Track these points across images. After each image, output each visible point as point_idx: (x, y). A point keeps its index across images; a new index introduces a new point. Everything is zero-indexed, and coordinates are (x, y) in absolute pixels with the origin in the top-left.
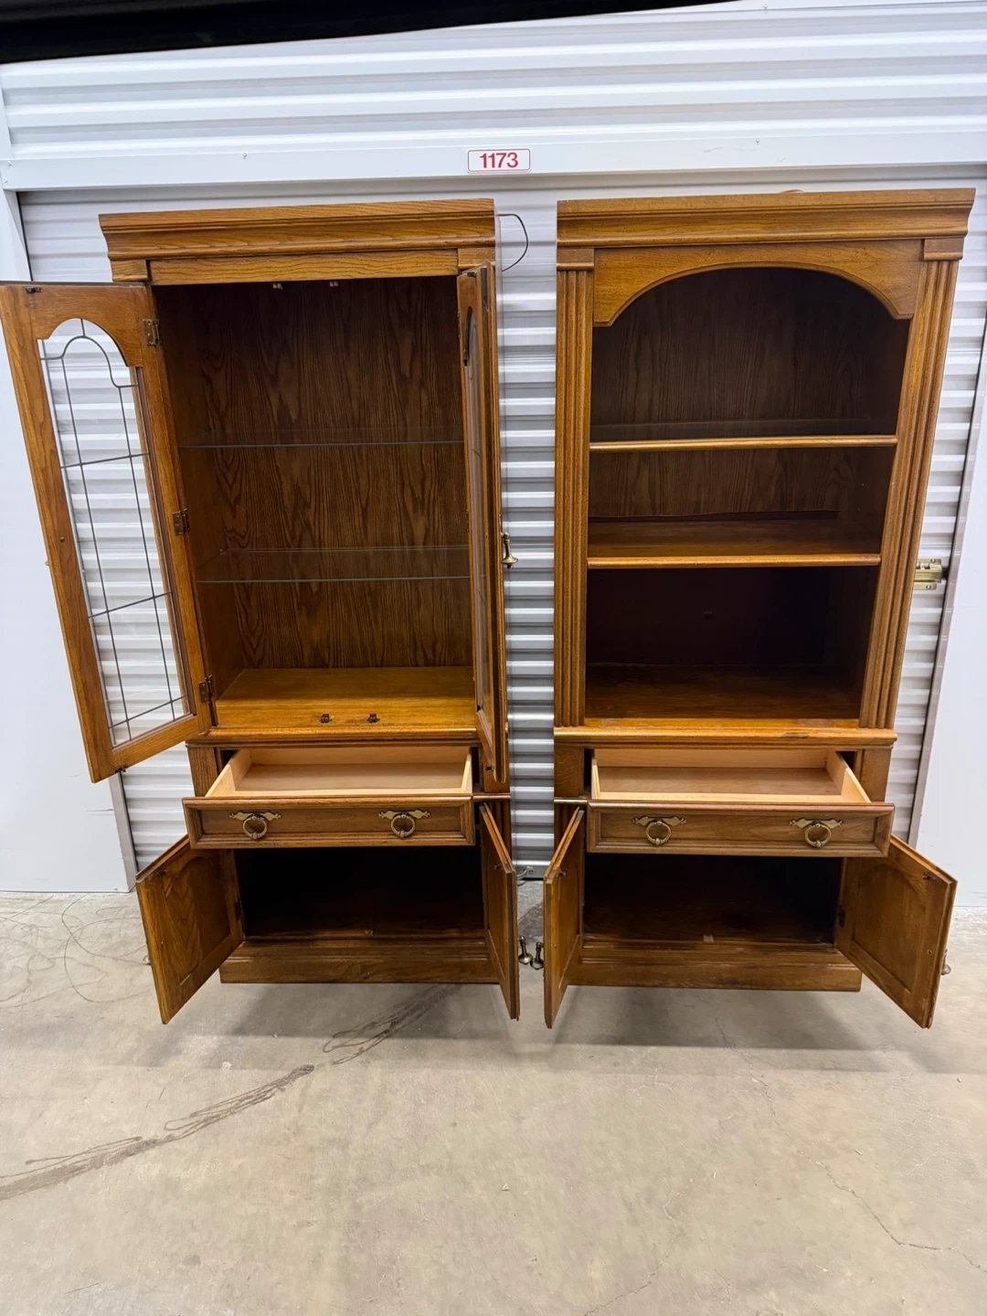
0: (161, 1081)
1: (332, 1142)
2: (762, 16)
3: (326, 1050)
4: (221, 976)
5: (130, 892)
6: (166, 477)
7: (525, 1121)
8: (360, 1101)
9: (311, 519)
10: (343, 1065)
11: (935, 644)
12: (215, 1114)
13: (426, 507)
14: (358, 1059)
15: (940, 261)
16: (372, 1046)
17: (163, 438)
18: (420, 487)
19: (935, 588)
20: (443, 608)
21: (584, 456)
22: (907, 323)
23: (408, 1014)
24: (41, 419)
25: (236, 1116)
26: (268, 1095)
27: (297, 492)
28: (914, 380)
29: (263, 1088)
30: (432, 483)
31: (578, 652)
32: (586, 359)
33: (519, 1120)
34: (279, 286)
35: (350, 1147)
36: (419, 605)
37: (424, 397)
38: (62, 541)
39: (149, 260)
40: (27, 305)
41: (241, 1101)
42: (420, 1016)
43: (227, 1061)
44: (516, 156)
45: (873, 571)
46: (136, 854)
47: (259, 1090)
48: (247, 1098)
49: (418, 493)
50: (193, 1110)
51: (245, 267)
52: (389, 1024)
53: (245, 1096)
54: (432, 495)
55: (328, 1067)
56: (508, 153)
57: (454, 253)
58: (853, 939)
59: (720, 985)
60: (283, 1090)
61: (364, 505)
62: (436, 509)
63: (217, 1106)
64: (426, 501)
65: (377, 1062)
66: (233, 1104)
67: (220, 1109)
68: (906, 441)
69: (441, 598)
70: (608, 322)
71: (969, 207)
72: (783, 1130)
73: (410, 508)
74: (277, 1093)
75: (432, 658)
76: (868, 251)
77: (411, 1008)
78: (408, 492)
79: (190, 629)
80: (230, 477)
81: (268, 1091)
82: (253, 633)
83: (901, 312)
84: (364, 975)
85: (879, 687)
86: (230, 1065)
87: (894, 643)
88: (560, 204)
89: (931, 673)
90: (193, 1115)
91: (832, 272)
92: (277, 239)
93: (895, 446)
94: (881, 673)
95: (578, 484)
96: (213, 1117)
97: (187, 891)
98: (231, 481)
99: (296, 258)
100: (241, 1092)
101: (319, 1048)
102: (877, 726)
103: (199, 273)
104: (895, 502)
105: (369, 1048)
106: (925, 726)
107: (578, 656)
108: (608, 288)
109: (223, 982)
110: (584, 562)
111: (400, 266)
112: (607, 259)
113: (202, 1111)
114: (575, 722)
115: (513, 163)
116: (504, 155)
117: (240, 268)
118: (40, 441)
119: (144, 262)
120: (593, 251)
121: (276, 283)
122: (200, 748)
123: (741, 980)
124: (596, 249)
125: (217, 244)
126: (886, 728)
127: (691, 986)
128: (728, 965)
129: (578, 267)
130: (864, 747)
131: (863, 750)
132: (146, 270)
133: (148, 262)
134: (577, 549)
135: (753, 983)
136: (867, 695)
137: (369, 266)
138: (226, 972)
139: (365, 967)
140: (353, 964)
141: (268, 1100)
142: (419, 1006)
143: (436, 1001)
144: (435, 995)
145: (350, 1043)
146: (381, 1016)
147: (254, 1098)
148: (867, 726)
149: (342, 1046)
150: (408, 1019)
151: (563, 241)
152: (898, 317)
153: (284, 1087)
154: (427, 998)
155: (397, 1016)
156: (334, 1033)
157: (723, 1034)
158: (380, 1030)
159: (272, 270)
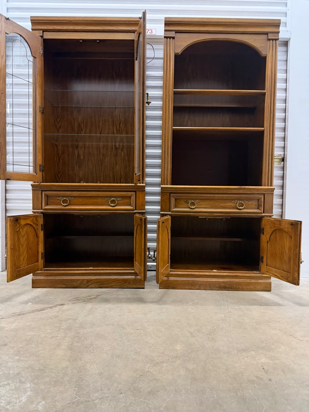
0: (3, 306)
1: (70, 319)
4: (32, 285)
5: (2, 271)
7: (148, 315)
8: (82, 311)
10: (76, 304)
11: (282, 183)
12: (22, 313)
13: (120, 132)
14: (83, 303)
15: (273, 40)
17: (40, 81)
18: (119, 126)
19: (280, 164)
20: (124, 166)
22: (265, 57)
25: (31, 314)
26: (46, 309)
27: (79, 125)
28: (269, 73)
30: (123, 125)
32: (172, 63)
33: (146, 315)
34: (82, 41)
35: (77, 320)
36: (116, 165)
38: (2, 93)
40: (5, 22)
41: (34, 311)
43: (30, 303)
44: (152, 30)
47: (42, 309)
48: (37, 310)
49: (118, 128)
50: (14, 312)
51: (72, 35)
52: (96, 296)
55: (71, 304)
56: (150, 29)
57: (134, 34)
58: (267, 266)
59: (220, 289)
61: (101, 131)
64: (121, 130)
65: (90, 303)
66: (31, 311)
67: (25, 312)
68: (268, 91)
70: (179, 53)
71: (279, 24)
72: (249, 317)
74: (49, 309)
78: (115, 127)
80: (58, 120)
82: (59, 173)
83: (263, 53)
84: (88, 285)
85: (267, 171)
87: (271, 156)
88: (165, 18)
89: (282, 193)
91: (243, 42)
92: (82, 26)
93: (266, 92)
94: (268, 166)
97: (25, 235)
98: (58, 122)
99: (87, 33)
101: (68, 301)
102: (268, 186)
103: (58, 36)
104: (267, 110)
105: (87, 301)
106: (282, 212)
107: (169, 159)
108: (179, 43)
109: (33, 287)
111: (118, 36)
112: (178, 35)
113: (18, 312)
114: (168, 184)
115: (151, 32)
116: (149, 30)
117: (70, 35)
119: (42, 31)
120: (175, 32)
121: (81, 40)
122: (36, 190)
123: (228, 286)
124: (176, 32)
125: (64, 27)
126: (271, 186)
127: (210, 289)
128: (223, 280)
129: (170, 37)
130: (265, 193)
131: (264, 194)
132: (42, 34)
133: (43, 32)
134: (169, 122)
135: (232, 288)
136: (263, 175)
137: (109, 36)
138: (34, 283)
139: (88, 281)
140: (84, 280)
141: (45, 311)
142: (108, 293)
143: (114, 292)
144: (114, 290)
145: (80, 300)
146: (93, 294)
147: (39, 310)
148: (265, 186)
149: (77, 300)
150: (104, 295)
151: (166, 29)
152: (263, 56)
153: (52, 308)
154: (111, 291)
155: (99, 294)
156: (74, 298)
157: (223, 299)
158: (92, 297)
159: (80, 36)
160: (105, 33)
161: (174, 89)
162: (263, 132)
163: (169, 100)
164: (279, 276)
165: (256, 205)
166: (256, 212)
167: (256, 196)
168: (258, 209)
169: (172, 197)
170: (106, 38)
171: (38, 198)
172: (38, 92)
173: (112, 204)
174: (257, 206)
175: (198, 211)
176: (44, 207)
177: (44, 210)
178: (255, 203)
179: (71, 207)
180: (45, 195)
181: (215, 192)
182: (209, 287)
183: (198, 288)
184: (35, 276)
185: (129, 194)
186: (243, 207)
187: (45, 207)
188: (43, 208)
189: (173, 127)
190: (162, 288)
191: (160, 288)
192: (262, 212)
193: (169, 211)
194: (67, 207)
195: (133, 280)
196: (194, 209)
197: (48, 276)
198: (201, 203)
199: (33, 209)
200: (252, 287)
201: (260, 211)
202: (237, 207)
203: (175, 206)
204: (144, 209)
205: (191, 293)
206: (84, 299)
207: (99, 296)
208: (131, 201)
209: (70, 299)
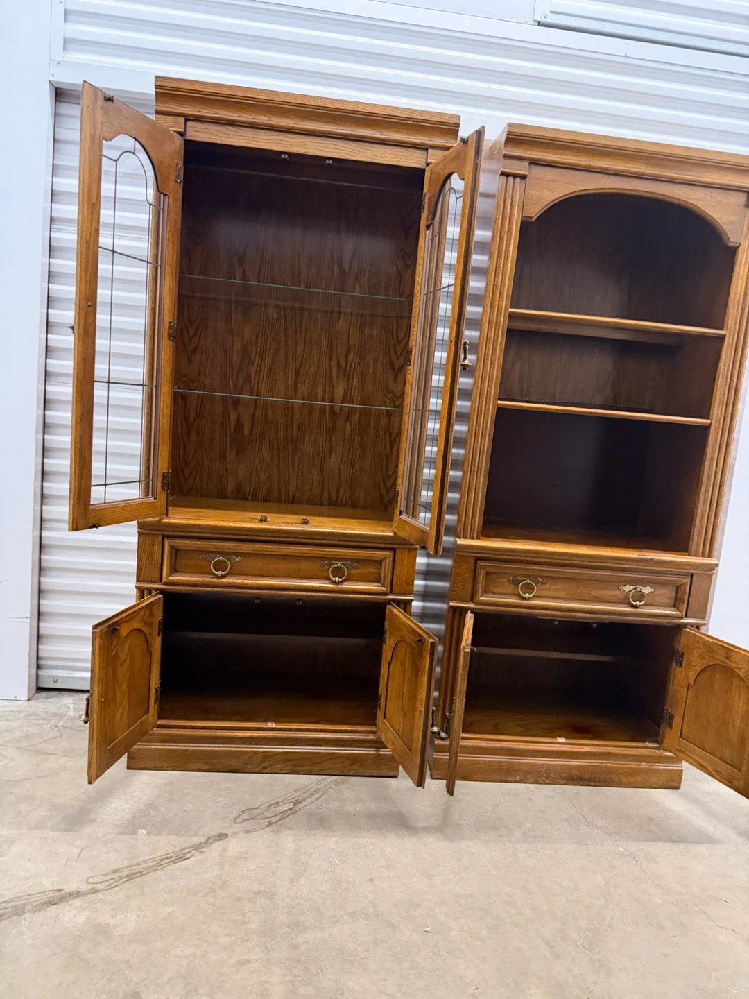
0: (78, 843)
1: (258, 893)
3: (237, 821)
4: (128, 762)
5: (29, 700)
6: (169, 289)
7: (435, 878)
8: (278, 861)
9: (253, 373)
10: (255, 833)
13: (347, 374)
14: (269, 829)
16: (280, 820)
17: (173, 257)
18: (344, 357)
20: (350, 459)
21: (504, 316)
22: (734, 250)
23: (308, 797)
24: (94, 200)
25: (159, 873)
26: (188, 856)
27: (245, 350)
28: (739, 290)
29: (182, 850)
30: (354, 355)
31: (482, 475)
33: (430, 877)
34: (286, 156)
35: (277, 897)
36: (331, 455)
38: (89, 306)
39: (188, 118)
40: (102, 108)
41: (162, 860)
42: (317, 799)
43: (142, 828)
47: (177, 852)
48: (167, 858)
49: (342, 363)
50: (114, 867)
51: (263, 137)
52: (292, 804)
53: (165, 856)
54: (353, 365)
55: (242, 834)
57: (424, 152)
58: (680, 737)
59: (570, 782)
60: (201, 852)
61: (298, 367)
62: (355, 377)
63: (138, 864)
64: (348, 369)
65: (287, 832)
66: (154, 863)
67: (141, 867)
68: (732, 333)
69: (349, 449)
70: (531, 218)
72: (658, 885)
73: (334, 373)
74: (196, 855)
75: (335, 499)
76: (712, 194)
77: (309, 792)
78: (334, 359)
80: (192, 332)
81: (186, 853)
82: (187, 465)
83: (733, 239)
84: (264, 765)
85: (705, 523)
86: (145, 832)
87: (718, 487)
88: (510, 125)
90: (115, 871)
91: (688, 205)
92: (292, 119)
93: (724, 336)
94: (708, 511)
96: (135, 873)
98: (191, 335)
99: (304, 137)
100: (160, 853)
101: (230, 821)
102: (703, 555)
103: (226, 136)
104: (722, 378)
105: (278, 821)
107: (482, 478)
108: (534, 193)
109: (129, 768)
110: (495, 402)
111: (383, 155)
112: (538, 171)
113: (123, 868)
114: (473, 536)
117: (258, 137)
118: (90, 216)
119: (183, 119)
120: (528, 164)
121: (285, 153)
122: (150, 534)
123: (587, 777)
124: (530, 164)
125: (244, 115)
126: (710, 556)
127: (547, 781)
128: (578, 763)
129: (516, 174)
130: (694, 571)
132: (183, 126)
133: (186, 120)
134: (491, 389)
135: (597, 779)
136: (696, 529)
137: (359, 151)
138: (134, 761)
139: (266, 756)
140: (256, 753)
141: (188, 860)
142: (316, 792)
143: (331, 788)
144: (329, 784)
145: (258, 817)
146: (283, 798)
147: (174, 859)
148: (696, 555)
149: (252, 819)
150: (308, 801)
151: (507, 153)
152: (730, 244)
153: (202, 850)
154: (322, 785)
155: (298, 798)
156: (242, 809)
157: (583, 816)
158: (284, 808)
159: (283, 142)
160: (351, 143)
161: (511, 307)
162: (707, 428)
163: (496, 335)
164: (709, 768)
165: (670, 599)
166: (671, 614)
167: (674, 578)
168: (674, 606)
169: (481, 569)
170: (351, 155)
171: (152, 555)
172: (167, 287)
173: (336, 577)
174: (673, 600)
175: (538, 604)
176: (167, 577)
177: (165, 584)
178: (667, 593)
179: (235, 581)
180: (172, 548)
181: (582, 563)
182: (547, 777)
183: (521, 780)
185: (379, 554)
186: (642, 603)
187: (170, 578)
188: (164, 580)
189: (499, 402)
190: (439, 777)
191: (434, 776)
192: (684, 615)
193: (472, 600)
194: (224, 580)
195: (373, 758)
197: (167, 742)
198: (547, 586)
199: (138, 581)
200: (639, 779)
201: (678, 613)
202: (629, 599)
203: (486, 591)
204: (410, 593)
205: (509, 794)
206: (267, 815)
207: (300, 803)
208: (381, 573)
209: (233, 814)
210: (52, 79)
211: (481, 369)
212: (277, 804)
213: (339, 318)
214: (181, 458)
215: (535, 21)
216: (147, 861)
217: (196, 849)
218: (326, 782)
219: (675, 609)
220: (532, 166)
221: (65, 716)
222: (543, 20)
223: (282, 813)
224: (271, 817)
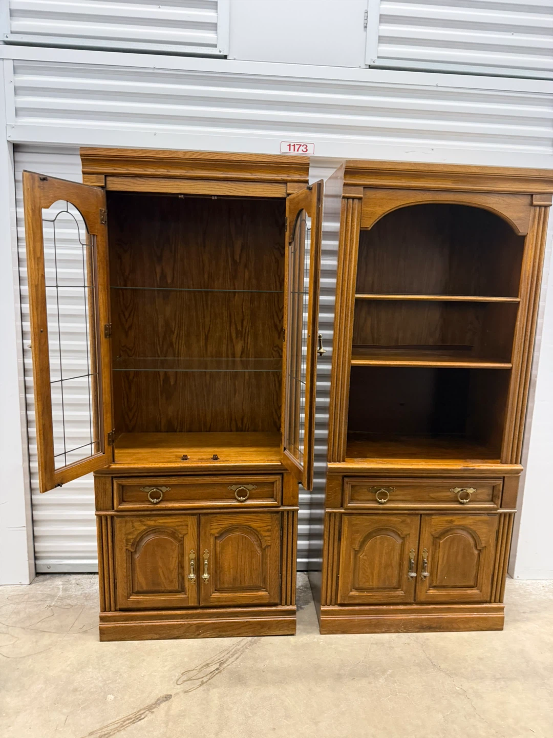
0: (65, 711)
2: (435, 89)
3: (178, 683)
4: (100, 636)
5: (30, 584)
6: (103, 302)
7: (320, 724)
8: (207, 717)
9: (174, 340)
10: (191, 693)
12: (106, 732)
13: (243, 336)
14: (201, 688)
15: (540, 206)
16: (209, 679)
17: (104, 278)
18: (240, 323)
20: (250, 396)
21: (352, 301)
22: (523, 238)
23: (229, 657)
24: (39, 255)
25: (122, 733)
26: (143, 716)
27: (167, 324)
28: (528, 268)
29: (139, 712)
30: (247, 322)
32: (356, 247)
33: (316, 723)
34: (182, 196)
37: (247, 274)
38: (42, 331)
39: (107, 175)
40: (39, 187)
41: (124, 721)
42: (237, 658)
43: (110, 694)
44: (307, 146)
45: (509, 371)
46: (36, 558)
47: (136, 713)
48: (128, 719)
49: (239, 328)
50: (90, 730)
51: (164, 184)
52: (218, 664)
53: (126, 718)
55: (182, 695)
56: (302, 144)
57: (284, 186)
59: (422, 630)
60: (152, 712)
61: (207, 333)
62: (249, 337)
63: (107, 726)
64: (244, 332)
65: (214, 690)
66: (119, 724)
67: (109, 728)
68: (525, 300)
69: (249, 389)
70: (367, 228)
72: (483, 719)
73: (234, 335)
74: (149, 715)
75: (241, 426)
76: (504, 199)
77: (231, 653)
78: (233, 327)
79: (107, 397)
80: (127, 314)
81: (142, 714)
82: (130, 410)
83: (522, 231)
84: (198, 633)
85: (512, 440)
86: (113, 697)
87: (520, 413)
88: (347, 162)
91: (486, 208)
92: (184, 169)
93: (519, 302)
94: (513, 430)
95: (348, 316)
96: (105, 735)
98: (127, 316)
99: (193, 181)
100: (123, 715)
101: (174, 683)
102: (511, 463)
103: (136, 185)
105: (208, 681)
107: (344, 418)
108: (369, 209)
109: (101, 640)
110: (349, 362)
111: (254, 190)
112: (371, 194)
113: (97, 730)
114: (340, 460)
115: (305, 150)
116: (301, 145)
117: (162, 184)
118: (37, 267)
119: (103, 176)
120: (362, 188)
121: (181, 194)
122: (102, 477)
123: (434, 625)
124: (364, 188)
125: (149, 170)
126: (516, 463)
127: (405, 631)
128: (427, 617)
129: (354, 197)
130: (505, 475)
131: (504, 477)
132: (104, 181)
133: (106, 176)
134: (346, 354)
135: (441, 627)
136: (505, 444)
137: (236, 188)
138: (104, 634)
139: (199, 627)
140: (191, 625)
141: (143, 720)
142: (236, 652)
143: (247, 648)
144: (245, 644)
145: (194, 678)
146: (212, 659)
147: (133, 719)
148: (506, 463)
149: (189, 680)
150: (230, 660)
151: (346, 182)
152: (520, 234)
153: (152, 711)
154: (240, 646)
155: (223, 659)
156: (182, 672)
157: (431, 660)
158: (213, 668)
159: (179, 187)
160: (229, 183)
161: (356, 294)
162: (510, 370)
163: (346, 315)
165: (488, 495)
166: (490, 507)
167: (491, 481)
168: (492, 501)
169: (347, 484)
170: (230, 192)
171: (105, 491)
173: (240, 497)
174: (491, 496)
175: (391, 507)
176: (117, 506)
177: (117, 511)
178: (485, 492)
179: (166, 505)
180: (119, 484)
182: (405, 628)
183: (386, 631)
184: (104, 622)
185: (271, 478)
186: (467, 501)
187: (120, 507)
188: (115, 509)
189: (353, 363)
190: (326, 632)
191: (322, 632)
192: (499, 507)
193: (342, 506)
194: (159, 505)
196: (385, 503)
198: (398, 492)
199: (97, 509)
200: (473, 625)
201: (495, 506)
202: (458, 498)
203: (352, 500)
204: (296, 505)
205: (376, 644)
206: (200, 675)
207: (224, 663)
208: (273, 491)
209: (175, 676)
210: (9, 139)
211: (338, 340)
212: (207, 665)
213: (235, 296)
214: (126, 405)
215: (366, 65)
216: (113, 723)
217: (148, 710)
218: (243, 643)
219: (492, 503)
220: (366, 189)
221: (56, 596)
222: (372, 64)
223: (211, 673)
224: (203, 677)
